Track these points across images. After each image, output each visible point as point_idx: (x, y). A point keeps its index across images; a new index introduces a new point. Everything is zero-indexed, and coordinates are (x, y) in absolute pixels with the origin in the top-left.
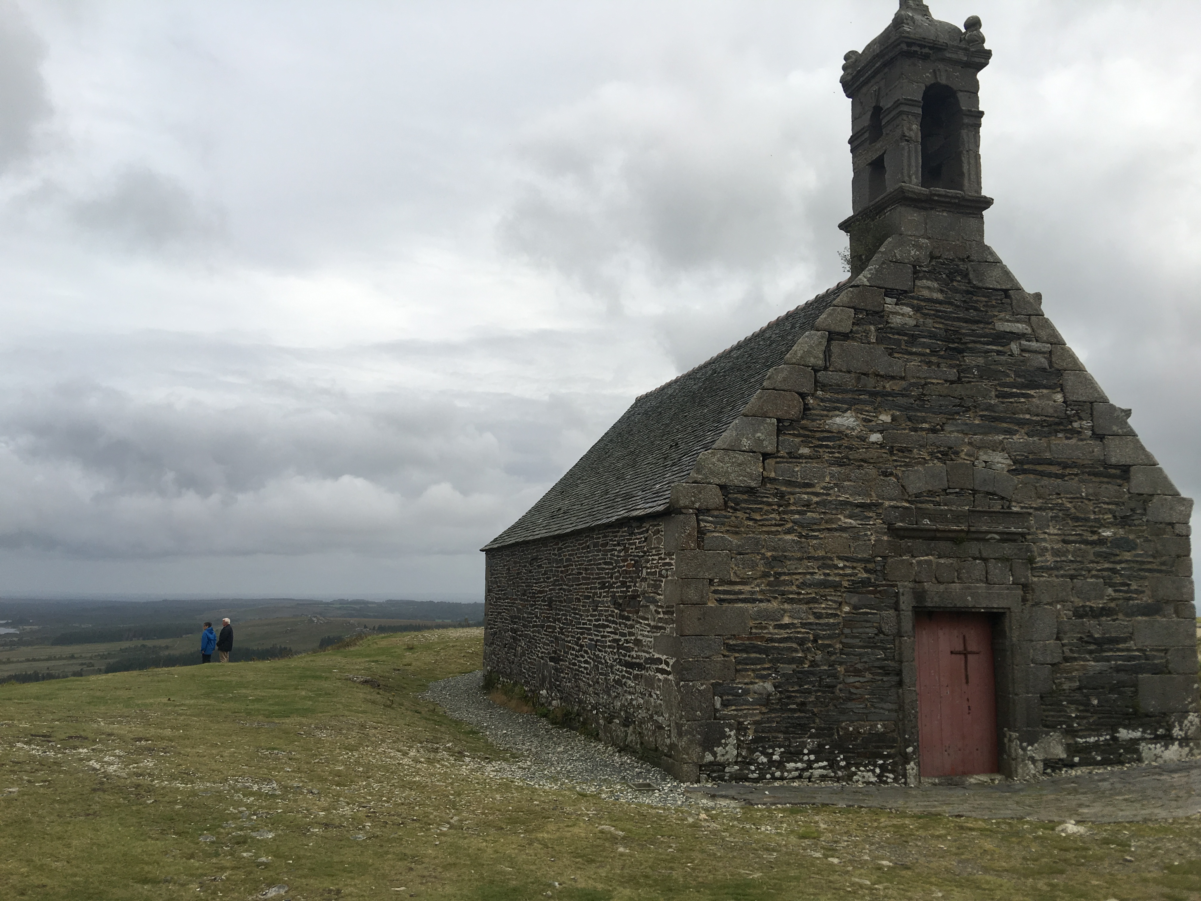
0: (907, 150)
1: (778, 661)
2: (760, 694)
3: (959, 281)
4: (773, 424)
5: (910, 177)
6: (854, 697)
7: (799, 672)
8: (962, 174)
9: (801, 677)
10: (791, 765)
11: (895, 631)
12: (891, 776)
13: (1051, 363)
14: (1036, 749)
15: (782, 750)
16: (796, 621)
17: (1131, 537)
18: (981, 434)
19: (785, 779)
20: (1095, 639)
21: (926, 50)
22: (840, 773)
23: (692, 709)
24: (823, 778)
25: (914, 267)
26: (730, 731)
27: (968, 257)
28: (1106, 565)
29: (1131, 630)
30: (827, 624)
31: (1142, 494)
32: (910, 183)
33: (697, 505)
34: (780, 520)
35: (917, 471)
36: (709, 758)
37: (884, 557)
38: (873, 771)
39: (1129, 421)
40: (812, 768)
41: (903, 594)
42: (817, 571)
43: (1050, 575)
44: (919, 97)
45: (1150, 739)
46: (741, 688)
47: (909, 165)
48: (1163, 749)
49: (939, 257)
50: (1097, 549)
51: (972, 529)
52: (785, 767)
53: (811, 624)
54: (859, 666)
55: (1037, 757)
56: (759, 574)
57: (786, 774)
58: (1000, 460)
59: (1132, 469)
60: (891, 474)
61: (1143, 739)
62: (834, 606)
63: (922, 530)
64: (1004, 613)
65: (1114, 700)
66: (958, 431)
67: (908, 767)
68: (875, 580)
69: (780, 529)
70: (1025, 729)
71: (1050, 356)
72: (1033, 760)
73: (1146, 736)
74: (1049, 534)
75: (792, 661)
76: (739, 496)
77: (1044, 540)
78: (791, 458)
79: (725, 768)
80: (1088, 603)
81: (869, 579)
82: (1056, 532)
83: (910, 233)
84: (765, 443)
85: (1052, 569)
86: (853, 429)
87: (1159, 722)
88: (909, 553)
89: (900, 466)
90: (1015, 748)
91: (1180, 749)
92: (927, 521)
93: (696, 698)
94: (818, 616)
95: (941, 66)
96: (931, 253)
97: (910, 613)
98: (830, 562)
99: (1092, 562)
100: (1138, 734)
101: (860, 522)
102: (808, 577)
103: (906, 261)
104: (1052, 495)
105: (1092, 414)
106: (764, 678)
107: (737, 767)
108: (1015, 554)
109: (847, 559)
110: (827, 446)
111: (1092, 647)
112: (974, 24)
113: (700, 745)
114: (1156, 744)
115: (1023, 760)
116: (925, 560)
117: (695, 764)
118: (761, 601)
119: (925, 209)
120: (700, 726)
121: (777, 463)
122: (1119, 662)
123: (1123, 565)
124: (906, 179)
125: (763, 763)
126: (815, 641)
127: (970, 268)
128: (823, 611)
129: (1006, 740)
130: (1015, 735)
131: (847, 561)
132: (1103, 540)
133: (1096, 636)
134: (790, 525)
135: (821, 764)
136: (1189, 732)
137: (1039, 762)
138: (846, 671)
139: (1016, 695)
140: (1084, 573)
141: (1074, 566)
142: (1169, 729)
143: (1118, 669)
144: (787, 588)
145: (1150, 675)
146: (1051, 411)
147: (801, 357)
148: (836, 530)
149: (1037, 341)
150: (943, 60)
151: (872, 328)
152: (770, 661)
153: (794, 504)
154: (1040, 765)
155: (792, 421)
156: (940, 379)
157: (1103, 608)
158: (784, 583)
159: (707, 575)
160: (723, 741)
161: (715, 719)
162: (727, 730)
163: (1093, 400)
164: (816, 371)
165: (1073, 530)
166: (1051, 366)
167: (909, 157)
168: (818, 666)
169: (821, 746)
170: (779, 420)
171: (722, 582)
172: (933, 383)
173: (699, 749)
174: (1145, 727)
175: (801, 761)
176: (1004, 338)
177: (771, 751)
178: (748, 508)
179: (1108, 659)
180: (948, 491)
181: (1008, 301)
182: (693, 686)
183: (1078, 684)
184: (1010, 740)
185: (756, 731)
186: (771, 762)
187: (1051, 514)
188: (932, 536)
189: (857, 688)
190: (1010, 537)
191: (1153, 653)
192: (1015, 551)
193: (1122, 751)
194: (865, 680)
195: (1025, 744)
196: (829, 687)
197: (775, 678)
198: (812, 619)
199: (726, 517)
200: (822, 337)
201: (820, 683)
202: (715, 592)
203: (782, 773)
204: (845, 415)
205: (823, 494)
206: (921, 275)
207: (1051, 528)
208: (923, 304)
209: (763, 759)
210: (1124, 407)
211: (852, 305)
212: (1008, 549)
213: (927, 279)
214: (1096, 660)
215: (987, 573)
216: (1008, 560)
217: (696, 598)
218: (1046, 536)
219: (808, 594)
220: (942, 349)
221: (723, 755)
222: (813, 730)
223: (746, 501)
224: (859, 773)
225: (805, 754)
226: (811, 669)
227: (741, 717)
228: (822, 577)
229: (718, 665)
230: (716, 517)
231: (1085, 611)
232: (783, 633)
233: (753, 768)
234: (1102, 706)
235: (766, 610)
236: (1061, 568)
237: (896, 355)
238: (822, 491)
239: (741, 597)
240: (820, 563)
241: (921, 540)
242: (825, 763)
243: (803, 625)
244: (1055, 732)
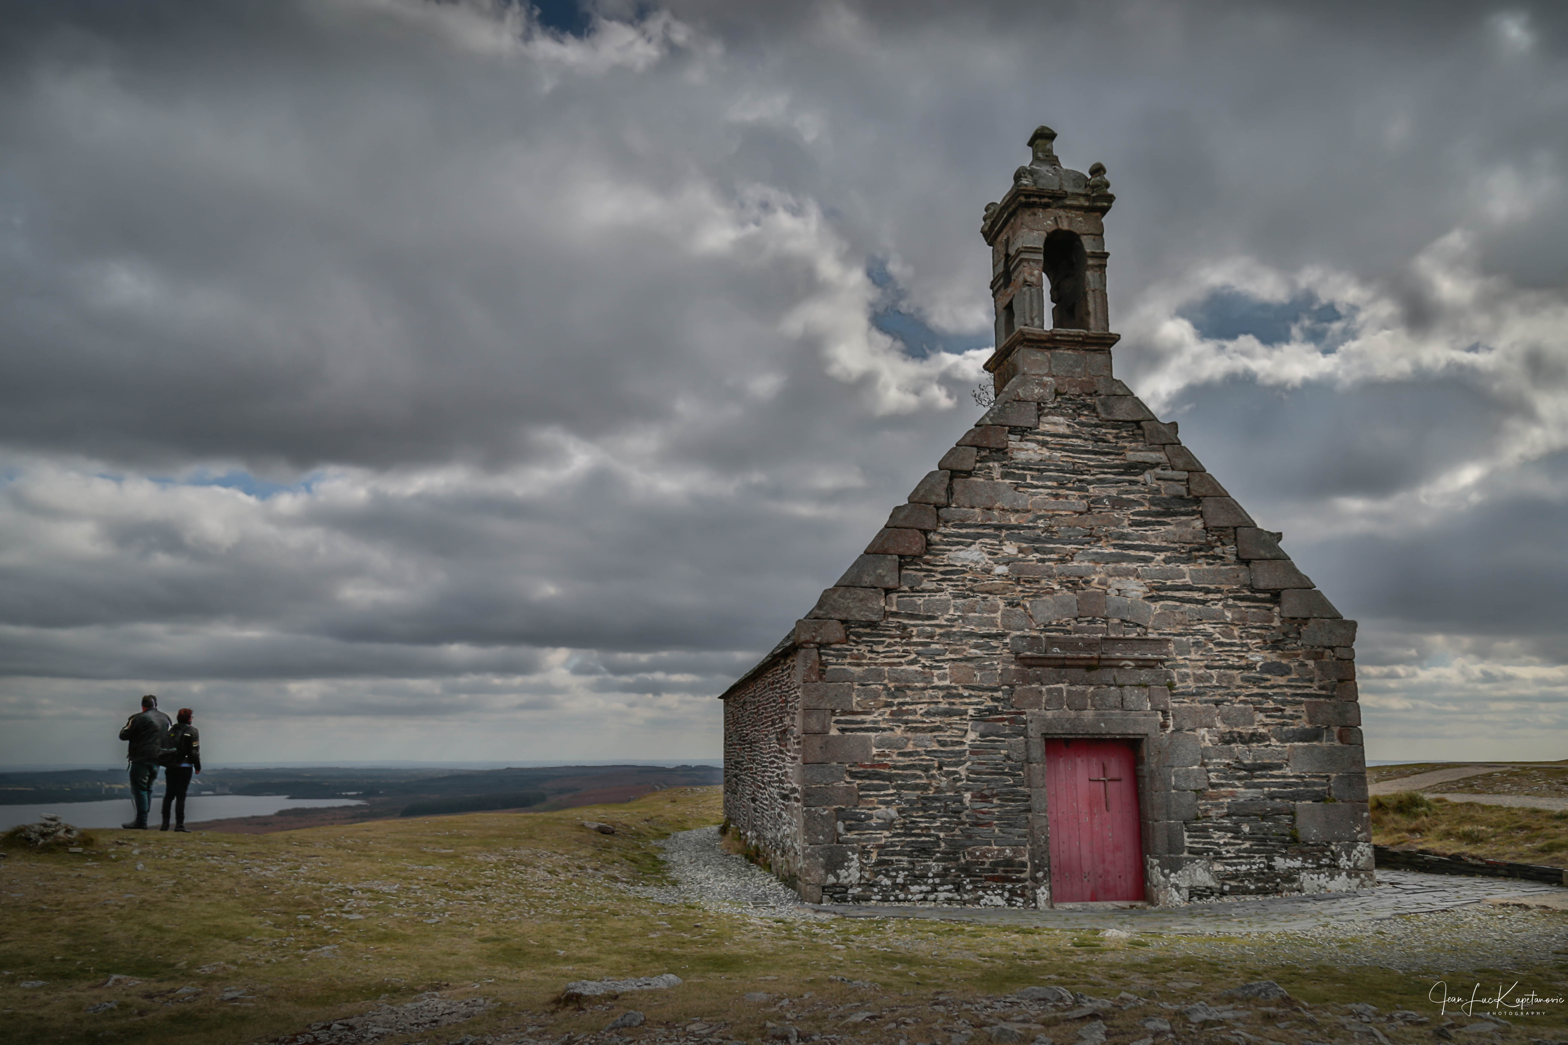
0: (1028, 293)
1: (901, 787)
2: (884, 819)
3: (1086, 415)
4: (895, 560)
5: (1032, 319)
6: (981, 822)
7: (923, 798)
8: (1088, 313)
9: (925, 804)
10: (914, 888)
11: (1023, 758)
12: (1022, 900)
13: (1189, 491)
14: (1180, 876)
15: (906, 873)
16: (919, 749)
17: (1284, 661)
18: (1113, 562)
19: (909, 901)
20: (1245, 765)
21: (1046, 200)
22: (966, 897)
23: (815, 833)
24: (949, 901)
25: (1039, 404)
26: (853, 854)
27: (1096, 392)
28: (1256, 690)
29: (1286, 757)
30: (952, 752)
31: (1296, 618)
32: (1033, 324)
33: (818, 640)
34: (903, 652)
35: (1044, 601)
36: (831, 879)
37: (1012, 686)
38: (1002, 895)
39: (1280, 544)
40: (936, 891)
41: (1031, 722)
42: (941, 700)
43: (1193, 701)
44: (1041, 245)
45: (1312, 868)
46: (864, 814)
47: (1031, 309)
48: (1328, 879)
49: (1065, 394)
50: (1246, 674)
51: (1103, 656)
52: (909, 889)
53: (935, 751)
54: (986, 792)
55: (1181, 884)
56: (881, 704)
57: (910, 897)
58: (1135, 588)
59: (1283, 593)
60: (1018, 605)
61: (1304, 869)
62: (960, 733)
63: (1049, 658)
64: (1142, 739)
65: (1268, 828)
66: (1089, 561)
67: (1038, 891)
68: (1003, 708)
69: (903, 660)
70: (1167, 856)
71: (1188, 483)
72: (1178, 888)
73: (1306, 865)
74: (1190, 660)
75: (916, 787)
76: (861, 630)
77: (1185, 666)
78: (913, 592)
79: (847, 889)
80: (1235, 729)
81: (996, 707)
82: (1198, 657)
83: (1033, 372)
84: (887, 579)
85: (1193, 695)
86: (977, 563)
87: (1322, 851)
88: (1038, 681)
89: (1028, 596)
90: (1156, 875)
91: (1349, 880)
92: (1056, 650)
93: (819, 823)
94: (943, 744)
95: (1061, 213)
96: (1056, 390)
97: (1039, 740)
98: (954, 691)
99: (1239, 687)
100: (1297, 863)
101: (985, 652)
102: (932, 706)
103: (1030, 399)
104: (1193, 620)
105: (1235, 539)
106: (888, 804)
107: (860, 889)
108: (1153, 681)
109: (973, 688)
110: (950, 580)
111: (1243, 773)
112: (1098, 170)
113: (823, 868)
114: (1319, 874)
115: (1166, 887)
116: (1056, 689)
117: (818, 885)
118: (884, 730)
119: (1049, 349)
120: (823, 849)
121: (899, 597)
122: (1273, 789)
123: (1275, 690)
124: (1028, 321)
125: (886, 886)
126: (940, 768)
127: (1097, 402)
128: (948, 739)
129: (1148, 867)
130: (1156, 861)
131: (973, 690)
132: (1252, 664)
133: (1246, 762)
134: (913, 656)
135: (946, 887)
136: (1359, 863)
137: (1184, 890)
138: (973, 796)
139: (1156, 821)
140: (1230, 698)
141: (1221, 691)
142: (1335, 857)
143: (1272, 797)
144: (910, 718)
145: (1310, 802)
146: (1189, 537)
147: (923, 496)
148: (961, 660)
149: (1173, 469)
150: (1065, 207)
151: (996, 464)
152: (894, 788)
153: (918, 636)
154: (1185, 893)
155: (914, 557)
156: (1069, 510)
157: (1253, 735)
158: (907, 712)
159: (828, 706)
160: (846, 864)
161: (838, 842)
162: (850, 853)
163: (1236, 525)
164: (938, 508)
165: (1217, 655)
166: (1189, 493)
167: (1031, 301)
168: (944, 792)
169: (946, 869)
170: (901, 556)
171: (844, 713)
172: (1061, 515)
173: (822, 872)
174: (1305, 855)
175: (926, 884)
176: (1136, 468)
177: (894, 874)
178: (870, 642)
179: (1260, 786)
180: (1079, 619)
181: (1140, 432)
182: (816, 811)
183: (1226, 810)
184: (1152, 868)
185: (879, 855)
186: (895, 885)
187: (1192, 641)
188: (1061, 664)
189: (984, 813)
190: (1145, 663)
191: (1313, 780)
192: (1153, 677)
193: (1279, 880)
194: (992, 806)
195: (1167, 871)
196: (955, 812)
197: (899, 804)
198: (936, 747)
199: (847, 650)
200: (945, 476)
201: (945, 809)
202: (837, 722)
203: (906, 895)
204: (969, 549)
205: (947, 626)
206: (1046, 411)
207: (1193, 653)
208: (1049, 439)
209: (887, 882)
210: (1274, 530)
211: (974, 443)
212: (1144, 675)
213: (1053, 415)
214: (1246, 786)
215: (1122, 700)
216: (1146, 686)
217: (818, 728)
218: (1187, 662)
219: (932, 722)
220: (1069, 482)
221: (846, 878)
222: (938, 855)
223: (867, 635)
224: (986, 896)
225: (929, 878)
226: (936, 795)
227: (864, 841)
228: (947, 706)
229: (840, 792)
230: (838, 650)
231: (1233, 737)
232: (907, 761)
233: (876, 890)
234: (1253, 834)
235: (889, 738)
236: (1204, 694)
237: (1021, 489)
238: (945, 623)
239: (863, 726)
240: (944, 692)
241: (1050, 669)
242: (951, 887)
243: (928, 753)
244: (1201, 859)
